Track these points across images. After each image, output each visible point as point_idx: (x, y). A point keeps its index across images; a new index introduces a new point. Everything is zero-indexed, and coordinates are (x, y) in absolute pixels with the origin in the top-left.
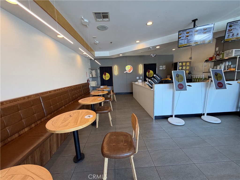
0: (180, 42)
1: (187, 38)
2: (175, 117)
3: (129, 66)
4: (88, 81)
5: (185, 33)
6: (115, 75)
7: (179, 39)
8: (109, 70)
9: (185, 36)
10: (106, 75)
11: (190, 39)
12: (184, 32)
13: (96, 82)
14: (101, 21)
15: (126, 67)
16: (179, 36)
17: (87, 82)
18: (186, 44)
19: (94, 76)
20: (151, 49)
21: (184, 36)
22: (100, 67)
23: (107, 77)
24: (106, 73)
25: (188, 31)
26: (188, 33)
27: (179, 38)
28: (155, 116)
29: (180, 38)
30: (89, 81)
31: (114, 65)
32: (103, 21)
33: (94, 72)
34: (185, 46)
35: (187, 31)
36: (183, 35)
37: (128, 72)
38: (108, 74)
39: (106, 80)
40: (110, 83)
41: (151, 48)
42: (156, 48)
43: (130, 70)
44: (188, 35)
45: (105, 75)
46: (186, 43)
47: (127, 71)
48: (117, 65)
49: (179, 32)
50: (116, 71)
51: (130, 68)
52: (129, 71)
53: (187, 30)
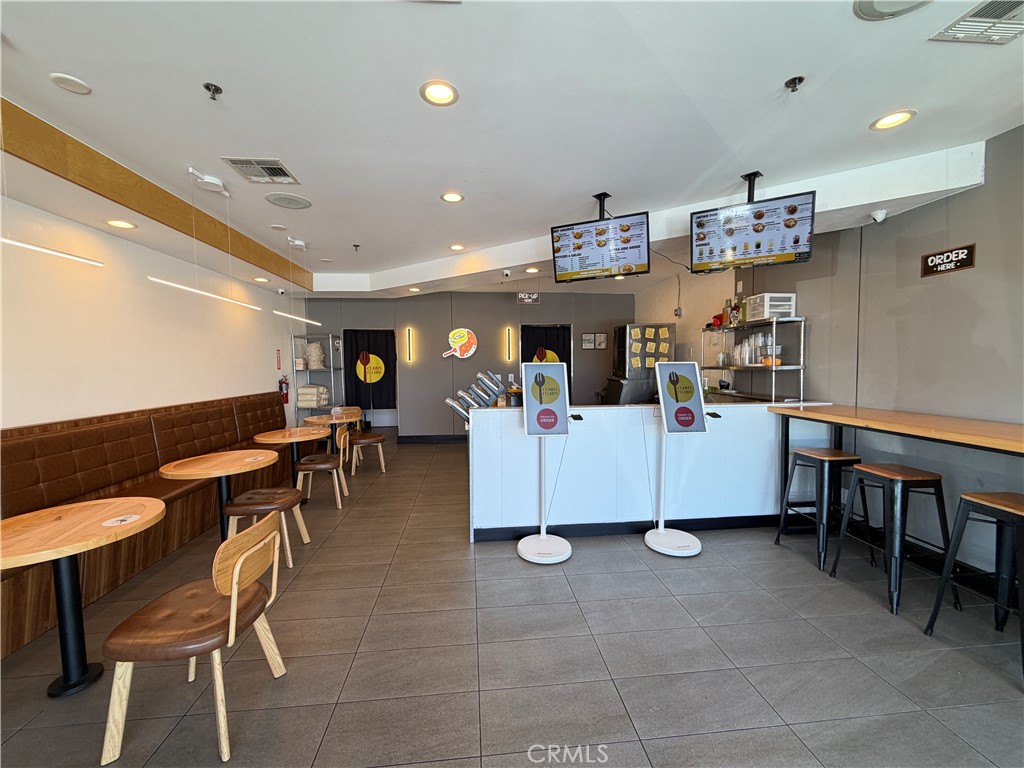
0: (560, 262)
1: (577, 252)
2: (547, 533)
3: (463, 332)
4: (284, 385)
5: (571, 236)
6: (405, 367)
7: (556, 255)
8: (384, 344)
9: (572, 247)
10: (368, 362)
11: (587, 258)
12: (567, 232)
13: (321, 389)
14: (266, 183)
15: (451, 335)
16: (556, 245)
17: (275, 388)
18: (578, 273)
19: (315, 365)
20: (507, 275)
21: (567, 246)
22: (345, 331)
23: (372, 370)
24: (371, 356)
25: (577, 229)
26: (578, 236)
27: (555, 251)
28: (475, 530)
29: (559, 250)
30: (287, 384)
31: (404, 324)
32: (274, 182)
33: (314, 352)
34: (575, 277)
35: (575, 231)
36: (566, 242)
37: (458, 354)
38: (375, 361)
39: (368, 381)
40: (383, 394)
41: (507, 272)
42: (524, 271)
43: (464, 348)
44: (580, 241)
45: (366, 362)
46: (576, 269)
47: (455, 350)
48: (417, 324)
49: (553, 230)
50: (410, 346)
51: (464, 340)
52: (463, 352)
53: (575, 227)
